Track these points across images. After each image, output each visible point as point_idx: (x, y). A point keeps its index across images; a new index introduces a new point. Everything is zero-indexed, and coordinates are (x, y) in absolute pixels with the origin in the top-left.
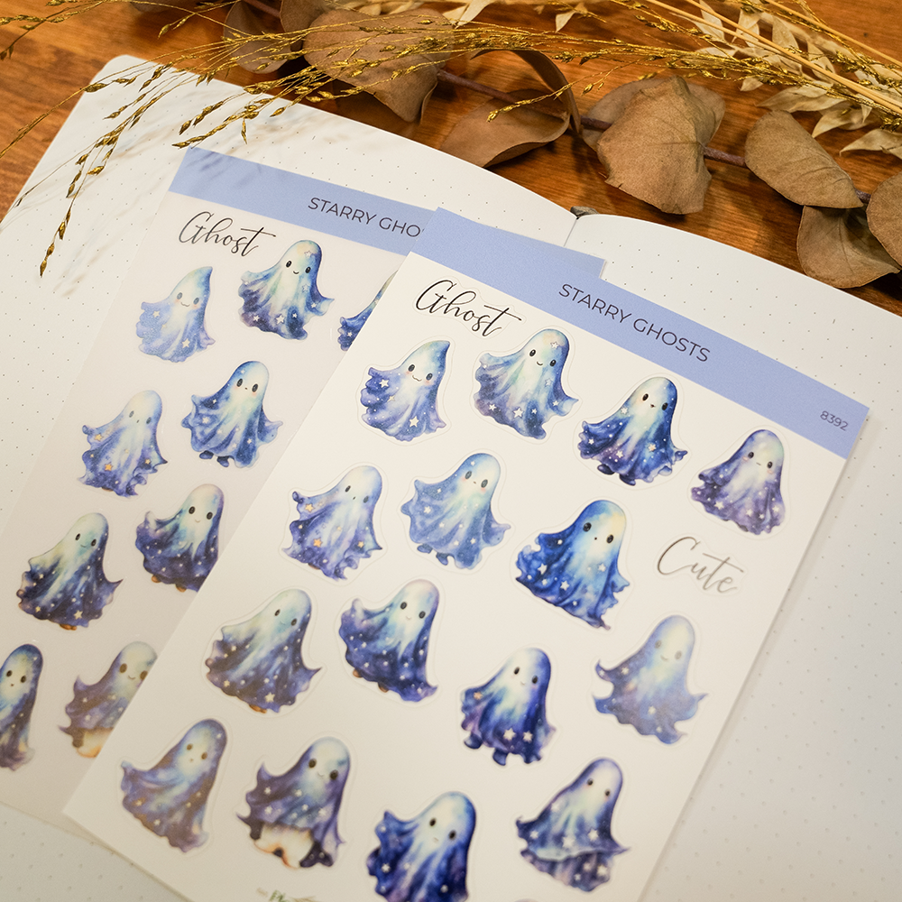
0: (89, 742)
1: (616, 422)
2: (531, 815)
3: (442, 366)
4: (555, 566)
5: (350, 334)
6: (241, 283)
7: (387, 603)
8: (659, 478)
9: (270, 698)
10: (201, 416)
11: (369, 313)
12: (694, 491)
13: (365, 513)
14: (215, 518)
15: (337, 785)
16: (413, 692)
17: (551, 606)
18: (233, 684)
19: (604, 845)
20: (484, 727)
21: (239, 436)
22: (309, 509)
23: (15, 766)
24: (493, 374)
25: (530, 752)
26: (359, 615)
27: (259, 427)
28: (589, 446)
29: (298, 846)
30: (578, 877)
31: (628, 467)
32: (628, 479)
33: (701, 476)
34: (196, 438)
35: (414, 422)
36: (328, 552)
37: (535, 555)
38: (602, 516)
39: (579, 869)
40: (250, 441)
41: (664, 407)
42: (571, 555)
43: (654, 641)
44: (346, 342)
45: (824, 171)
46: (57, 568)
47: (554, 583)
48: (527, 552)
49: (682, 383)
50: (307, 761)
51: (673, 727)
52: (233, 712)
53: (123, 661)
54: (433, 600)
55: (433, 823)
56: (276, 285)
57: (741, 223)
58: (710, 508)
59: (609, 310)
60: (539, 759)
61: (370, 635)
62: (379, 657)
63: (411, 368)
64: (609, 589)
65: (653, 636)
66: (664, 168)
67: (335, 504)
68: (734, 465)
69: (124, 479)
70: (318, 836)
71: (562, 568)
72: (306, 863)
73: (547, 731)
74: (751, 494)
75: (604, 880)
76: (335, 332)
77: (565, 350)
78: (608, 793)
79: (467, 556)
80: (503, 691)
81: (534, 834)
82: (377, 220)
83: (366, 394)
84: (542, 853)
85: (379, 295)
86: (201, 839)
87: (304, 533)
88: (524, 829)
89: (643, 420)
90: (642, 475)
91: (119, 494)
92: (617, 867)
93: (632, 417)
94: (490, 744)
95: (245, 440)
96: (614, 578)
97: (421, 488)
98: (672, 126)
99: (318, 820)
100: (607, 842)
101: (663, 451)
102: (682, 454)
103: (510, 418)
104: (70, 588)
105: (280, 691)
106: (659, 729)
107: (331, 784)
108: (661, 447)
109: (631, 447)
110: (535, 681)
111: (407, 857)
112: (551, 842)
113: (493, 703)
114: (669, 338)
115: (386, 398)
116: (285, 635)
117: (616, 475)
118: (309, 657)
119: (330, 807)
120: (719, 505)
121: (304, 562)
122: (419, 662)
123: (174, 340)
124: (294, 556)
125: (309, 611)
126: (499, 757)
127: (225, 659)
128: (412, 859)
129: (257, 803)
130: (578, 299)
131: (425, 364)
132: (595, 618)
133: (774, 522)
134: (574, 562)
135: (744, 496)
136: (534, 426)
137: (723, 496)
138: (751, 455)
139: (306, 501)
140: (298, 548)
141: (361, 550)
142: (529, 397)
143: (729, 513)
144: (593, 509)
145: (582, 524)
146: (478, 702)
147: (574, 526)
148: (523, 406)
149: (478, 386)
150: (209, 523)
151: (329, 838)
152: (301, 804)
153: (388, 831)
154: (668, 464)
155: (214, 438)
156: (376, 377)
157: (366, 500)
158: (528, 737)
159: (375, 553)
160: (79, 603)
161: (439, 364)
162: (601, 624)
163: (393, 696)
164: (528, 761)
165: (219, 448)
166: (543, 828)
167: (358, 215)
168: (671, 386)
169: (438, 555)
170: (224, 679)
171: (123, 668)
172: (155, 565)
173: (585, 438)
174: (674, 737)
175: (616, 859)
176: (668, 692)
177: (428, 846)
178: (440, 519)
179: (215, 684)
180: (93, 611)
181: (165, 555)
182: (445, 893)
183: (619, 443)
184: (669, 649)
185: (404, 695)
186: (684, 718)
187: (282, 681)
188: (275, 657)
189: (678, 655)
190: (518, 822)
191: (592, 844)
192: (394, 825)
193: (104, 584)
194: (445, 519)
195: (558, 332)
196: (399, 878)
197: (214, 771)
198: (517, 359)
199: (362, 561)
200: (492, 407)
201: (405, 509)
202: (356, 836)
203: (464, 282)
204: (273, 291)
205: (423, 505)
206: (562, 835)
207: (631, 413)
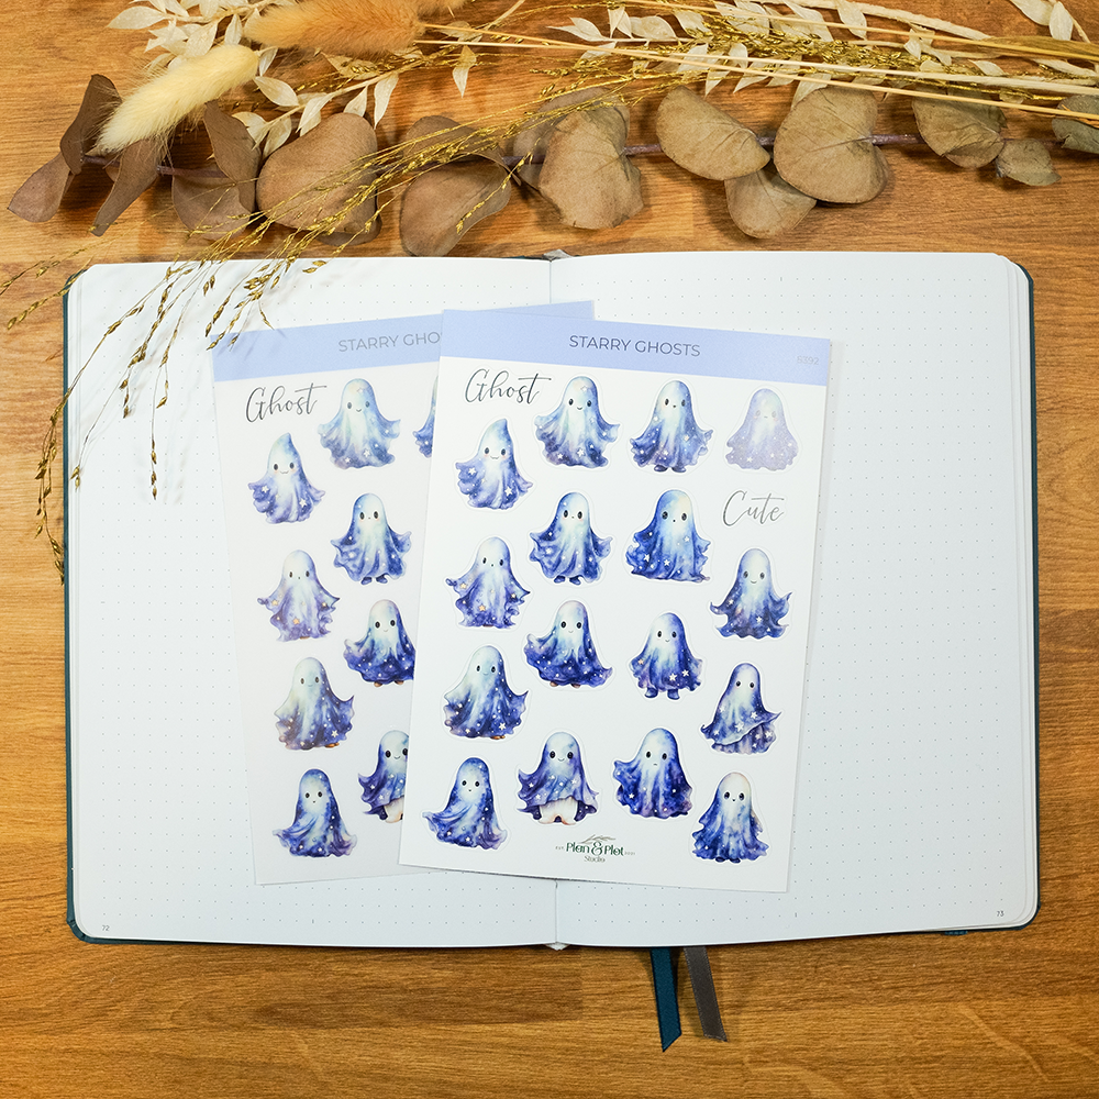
0: (391, 812)
1: (654, 430)
2: (709, 722)
3: (509, 441)
4: (654, 552)
5: (427, 443)
6: (320, 436)
7: (552, 628)
8: (701, 459)
9: (502, 726)
10: (346, 554)
11: (433, 420)
12: (728, 457)
13: (506, 573)
14: (398, 622)
15: (575, 760)
16: (597, 679)
17: (664, 581)
18: (472, 730)
19: (763, 719)
20: (654, 679)
21: (383, 556)
22: (464, 587)
23: (348, 852)
24: (549, 431)
25: (691, 683)
26: (536, 644)
27: (395, 543)
28: (641, 456)
29: (568, 809)
30: (755, 745)
31: (676, 460)
32: (677, 469)
33: (728, 444)
34: (351, 571)
35: (509, 491)
36: (493, 611)
37: (637, 551)
38: (672, 503)
39: (754, 740)
40: (393, 557)
41: (683, 404)
42: (662, 540)
43: (742, 574)
44: (427, 450)
45: (729, 140)
46: (299, 710)
47: (659, 564)
48: (630, 552)
49: (686, 379)
50: (547, 755)
51: (777, 624)
52: (482, 747)
53: (385, 750)
54: (581, 612)
55: (648, 755)
56: (348, 426)
58: (745, 465)
59: (613, 344)
60: (699, 684)
61: (549, 655)
62: (563, 666)
63: (487, 451)
64: (698, 553)
65: (740, 571)
66: (603, 193)
67: (481, 575)
68: (749, 425)
69: (314, 625)
70: (578, 797)
71: (660, 551)
72: (579, 817)
73: (696, 664)
74: (768, 442)
75: (771, 739)
76: (415, 446)
77: (594, 390)
78: (752, 686)
79: (591, 571)
80: (656, 651)
81: (716, 732)
82: (400, 340)
83: (463, 485)
84: (726, 741)
85: (433, 403)
86: (503, 836)
87: (469, 605)
88: (708, 731)
89: (672, 421)
90: (688, 461)
91: (316, 637)
92: (776, 727)
93: (663, 422)
94: (663, 689)
95: (390, 557)
96: (697, 544)
97: (537, 538)
99: (573, 788)
100: (764, 715)
101: (695, 437)
102: (709, 434)
103: (577, 460)
104: (317, 719)
105: (507, 719)
106: (769, 630)
107: (571, 762)
108: (693, 435)
109: (671, 444)
110: (674, 635)
111: (642, 783)
112: (729, 732)
113: (653, 663)
114: (666, 349)
115: (479, 482)
116: (492, 681)
117: (670, 469)
118: (516, 687)
119: (578, 775)
120: (749, 460)
121: (480, 626)
122: (591, 657)
123: (291, 503)
124: (470, 624)
125: (500, 657)
126: (672, 694)
127: (459, 714)
128: (646, 783)
129: (529, 796)
130: (586, 344)
131: (496, 445)
132: (697, 576)
133: (792, 455)
134: (666, 543)
135: (764, 446)
136: (596, 458)
137: (749, 452)
138: (758, 413)
139: (459, 582)
140: (470, 618)
141: (516, 599)
142: (583, 437)
143: (758, 463)
144: (662, 502)
145: (660, 515)
146: (643, 666)
147: (655, 518)
148: (582, 446)
149: (542, 445)
150: (395, 628)
151: (586, 794)
152: (558, 783)
153: (622, 773)
154: (703, 445)
155: (365, 566)
156: (464, 469)
157: (501, 563)
158: (685, 673)
159: (525, 598)
160: (330, 726)
161: (506, 440)
162: (703, 578)
163: (585, 687)
164: (692, 689)
165: (373, 571)
166: (720, 725)
167: (383, 342)
168: (682, 385)
169: (571, 580)
170: (464, 729)
171: (388, 754)
172: (371, 674)
173: (636, 451)
174: (780, 630)
175: (774, 723)
176: (765, 603)
177: (653, 772)
178: (561, 554)
179: (460, 735)
180: (344, 727)
181: (376, 664)
182: (676, 793)
183: (662, 445)
184: (754, 574)
185: (592, 683)
186: (783, 615)
187: (505, 711)
188: (492, 698)
189: (762, 576)
190: (702, 730)
191: (755, 721)
192: (624, 768)
193: (342, 705)
194: (564, 553)
195: (582, 378)
196: (642, 798)
197: (489, 790)
198: (562, 411)
199: (520, 607)
200: (560, 456)
201: (533, 558)
202: (603, 786)
203: (494, 366)
204: (349, 433)
205: (544, 549)
206: (734, 724)
207: (662, 418)
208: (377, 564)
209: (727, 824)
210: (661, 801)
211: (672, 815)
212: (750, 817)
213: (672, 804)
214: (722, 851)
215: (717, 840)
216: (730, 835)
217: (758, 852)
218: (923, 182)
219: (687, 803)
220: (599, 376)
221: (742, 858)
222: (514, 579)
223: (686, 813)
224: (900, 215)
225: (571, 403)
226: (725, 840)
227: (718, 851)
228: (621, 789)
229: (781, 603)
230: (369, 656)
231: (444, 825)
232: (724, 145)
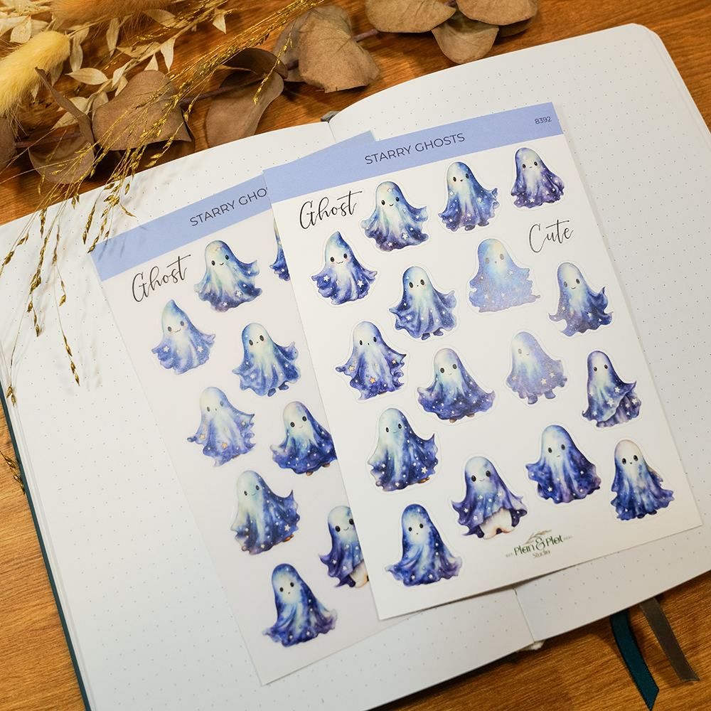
0: (358, 578)
1: (453, 202)
2: (586, 407)
3: (347, 246)
5: (283, 270)
6: (197, 294)
7: (433, 376)
8: (496, 211)
9: (424, 470)
10: (248, 376)
11: (282, 252)
12: (516, 203)
13: (381, 346)
14: (309, 417)
15: (493, 476)
16: (485, 404)
18: (401, 482)
19: (625, 390)
20: (530, 388)
21: (278, 368)
22: (352, 369)
23: (332, 626)
24: (375, 228)
25: (561, 381)
26: (427, 394)
27: (284, 355)
28: (451, 223)
29: (504, 519)
30: (628, 413)
31: (479, 218)
32: (483, 223)
33: (513, 194)
34: (257, 389)
35: (360, 284)
36: (382, 380)
37: (477, 294)
38: (488, 250)
39: (626, 410)
40: (287, 366)
41: (467, 176)
43: (563, 285)
44: (286, 276)
45: (423, 5)
46: (251, 519)
48: (472, 296)
49: (463, 159)
50: (470, 480)
51: (605, 314)
52: (414, 493)
53: (334, 527)
54: (453, 356)
55: (550, 450)
56: (217, 278)
57: (396, 64)
58: (530, 205)
59: (398, 152)
60: (566, 380)
61: (440, 399)
62: (454, 403)
63: (332, 259)
64: (523, 279)
65: (560, 283)
66: (349, 63)
67: (362, 356)
68: (521, 177)
69: (240, 443)
70: (508, 506)
72: (515, 523)
74: (540, 184)
75: (639, 404)
76: (275, 276)
77: (397, 188)
78: (606, 367)
79: (448, 321)
80: (523, 365)
81: (595, 413)
82: (237, 202)
83: (323, 291)
84: (605, 418)
85: (278, 239)
86: (459, 562)
87: (361, 382)
88: (588, 414)
89: (464, 191)
90: (488, 216)
91: (245, 452)
92: (638, 393)
93: (458, 194)
94: (541, 394)
95: (284, 367)
96: (520, 273)
97: (395, 311)
98: (333, 38)
99: (501, 500)
100: (625, 387)
101: (486, 197)
102: (495, 191)
103: (404, 242)
104: (269, 520)
105: (426, 463)
106: (600, 320)
107: (491, 479)
108: (483, 196)
109: (470, 208)
110: (530, 349)
111: (554, 475)
112: (604, 410)
113: (524, 374)
114: (439, 143)
115: (334, 284)
116: (402, 436)
117: (477, 226)
118: (423, 434)
119: (501, 489)
120: (532, 200)
121: (376, 395)
122: (474, 389)
123: (191, 352)
124: (368, 397)
125: (402, 414)
126: (549, 395)
127: (385, 474)
128: (557, 474)
129: (467, 520)
130: (378, 159)
131: (338, 252)
133: (561, 188)
134: (496, 281)
135: (538, 187)
136: (418, 236)
137: (530, 195)
138: (524, 166)
139: (347, 367)
140: (366, 392)
141: (397, 364)
142: (402, 225)
143: (540, 200)
144: (482, 250)
145: (483, 261)
146: (517, 381)
147: (481, 265)
148: (404, 231)
149: (373, 241)
150: (308, 422)
151: (514, 502)
152: (487, 500)
153: (535, 473)
154: (494, 201)
155: (267, 381)
156: (319, 279)
157: (375, 340)
158: (552, 375)
159: (404, 360)
160: (281, 522)
161: (344, 247)
162: (535, 297)
163: (478, 414)
164: (562, 385)
165: (274, 383)
166: (595, 407)
167: (224, 208)
168: (461, 164)
169: (435, 333)
170: (393, 484)
171: (338, 529)
172: (302, 467)
173: (446, 221)
174: (609, 317)
175: (635, 390)
176: (589, 300)
177: (558, 462)
178: (419, 317)
179: (392, 490)
180: (293, 519)
181: (302, 458)
182: (584, 475)
183: (464, 211)
184: (572, 283)
185: (483, 409)
186: (605, 306)
187: (422, 457)
188: (407, 450)
189: (578, 281)
190: (583, 415)
191: (621, 394)
192: (535, 468)
193: (285, 501)
194: (421, 315)
195: (385, 183)
196: (559, 488)
197: (433, 528)
198: (379, 211)
199: (402, 369)
200: (390, 244)
201: (398, 327)
202: (524, 489)
203: (315, 197)
204: (220, 283)
205: (404, 317)
206: (605, 402)
207: (455, 191)
208: (275, 376)
209: (634, 485)
210: (575, 484)
211: (589, 493)
212: (650, 473)
213: (585, 483)
214: (640, 509)
215: (632, 501)
216: (640, 493)
217: (667, 499)
218: (559, 9)
219: (596, 479)
220: (398, 177)
221: (658, 507)
222: (389, 349)
223: (599, 488)
224: (553, 34)
225: (383, 203)
226: (638, 498)
227: (637, 510)
228: (539, 486)
229: (600, 297)
230: (294, 452)
231: (407, 572)
232: (421, 10)
